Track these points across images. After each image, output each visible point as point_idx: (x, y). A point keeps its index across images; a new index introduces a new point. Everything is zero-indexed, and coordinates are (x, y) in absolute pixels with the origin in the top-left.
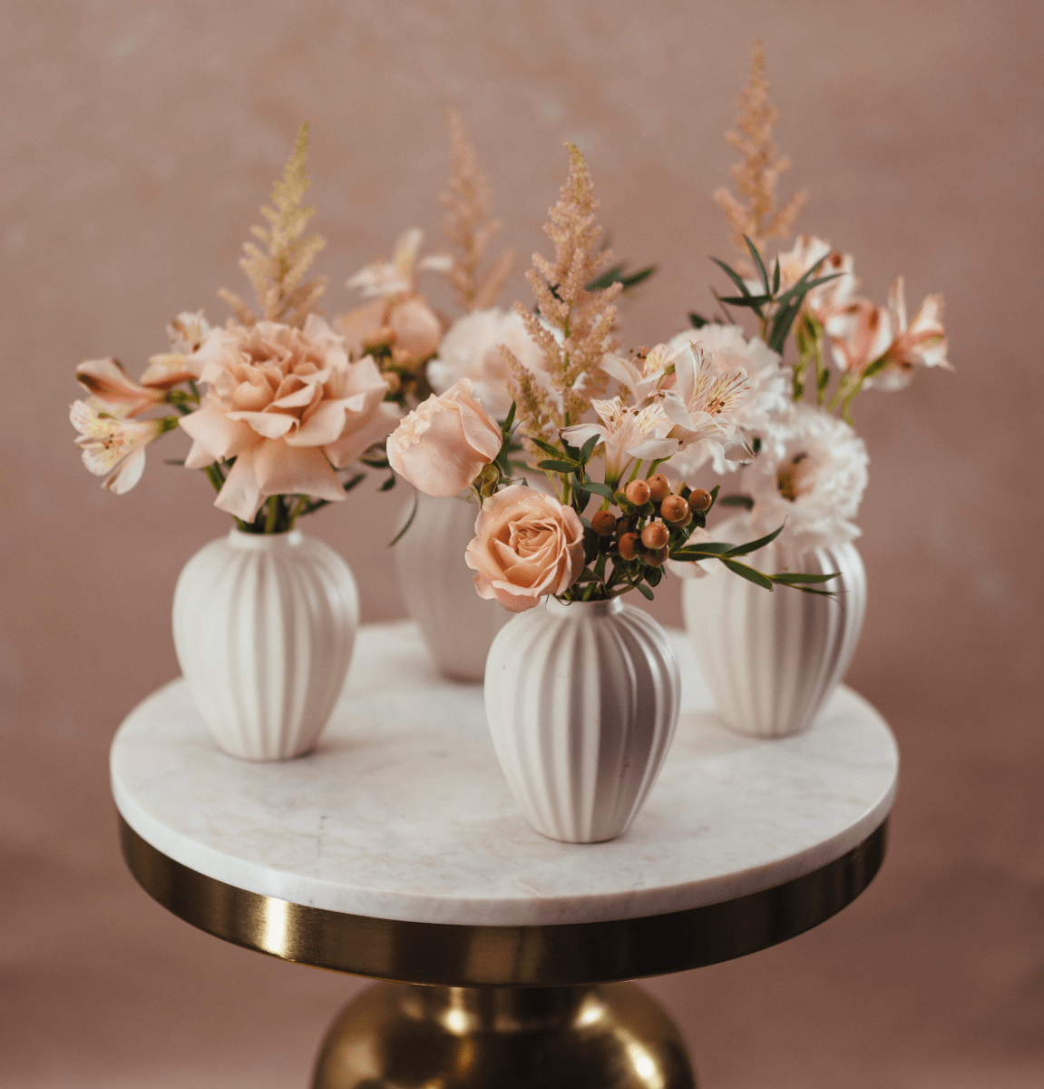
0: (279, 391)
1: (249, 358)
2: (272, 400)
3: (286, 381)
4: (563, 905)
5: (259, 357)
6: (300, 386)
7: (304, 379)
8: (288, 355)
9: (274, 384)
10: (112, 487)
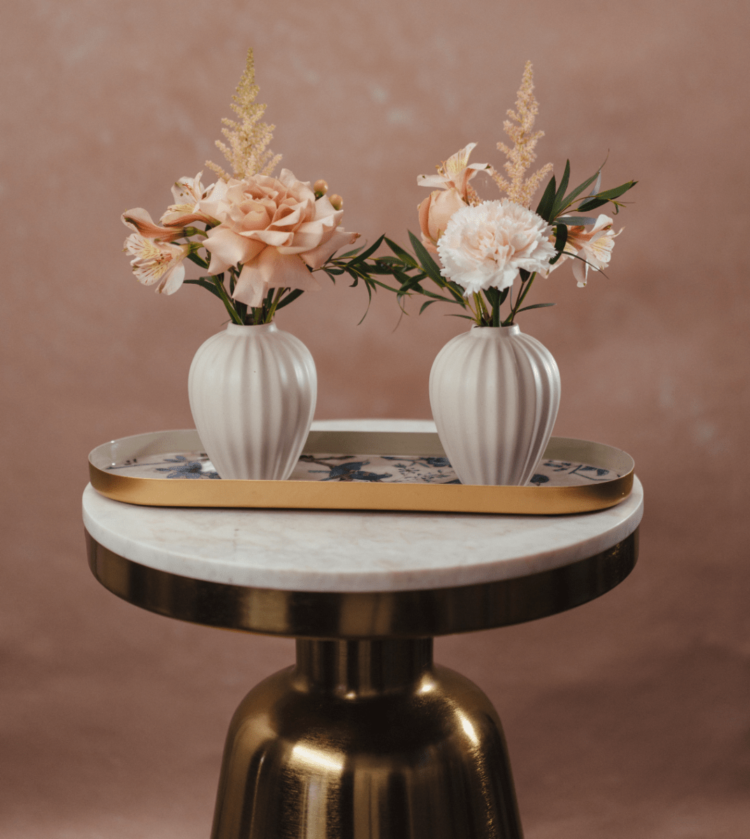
0: (274, 218)
1: (251, 196)
2: (270, 223)
3: (277, 211)
4: (410, 576)
5: (257, 196)
6: (287, 212)
7: (292, 208)
8: (276, 194)
9: (270, 214)
10: (163, 290)
